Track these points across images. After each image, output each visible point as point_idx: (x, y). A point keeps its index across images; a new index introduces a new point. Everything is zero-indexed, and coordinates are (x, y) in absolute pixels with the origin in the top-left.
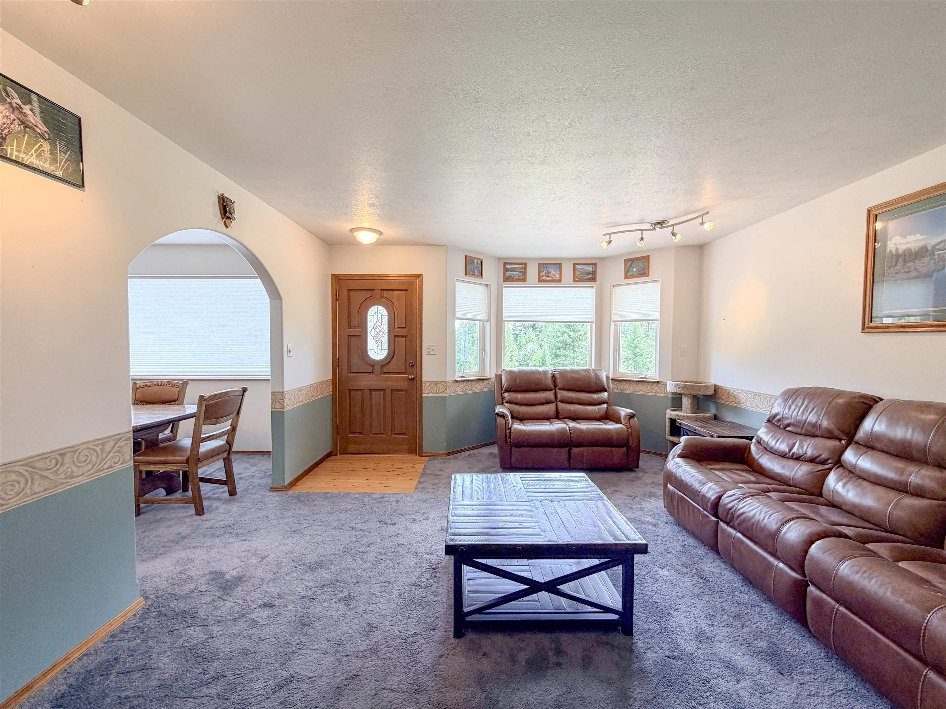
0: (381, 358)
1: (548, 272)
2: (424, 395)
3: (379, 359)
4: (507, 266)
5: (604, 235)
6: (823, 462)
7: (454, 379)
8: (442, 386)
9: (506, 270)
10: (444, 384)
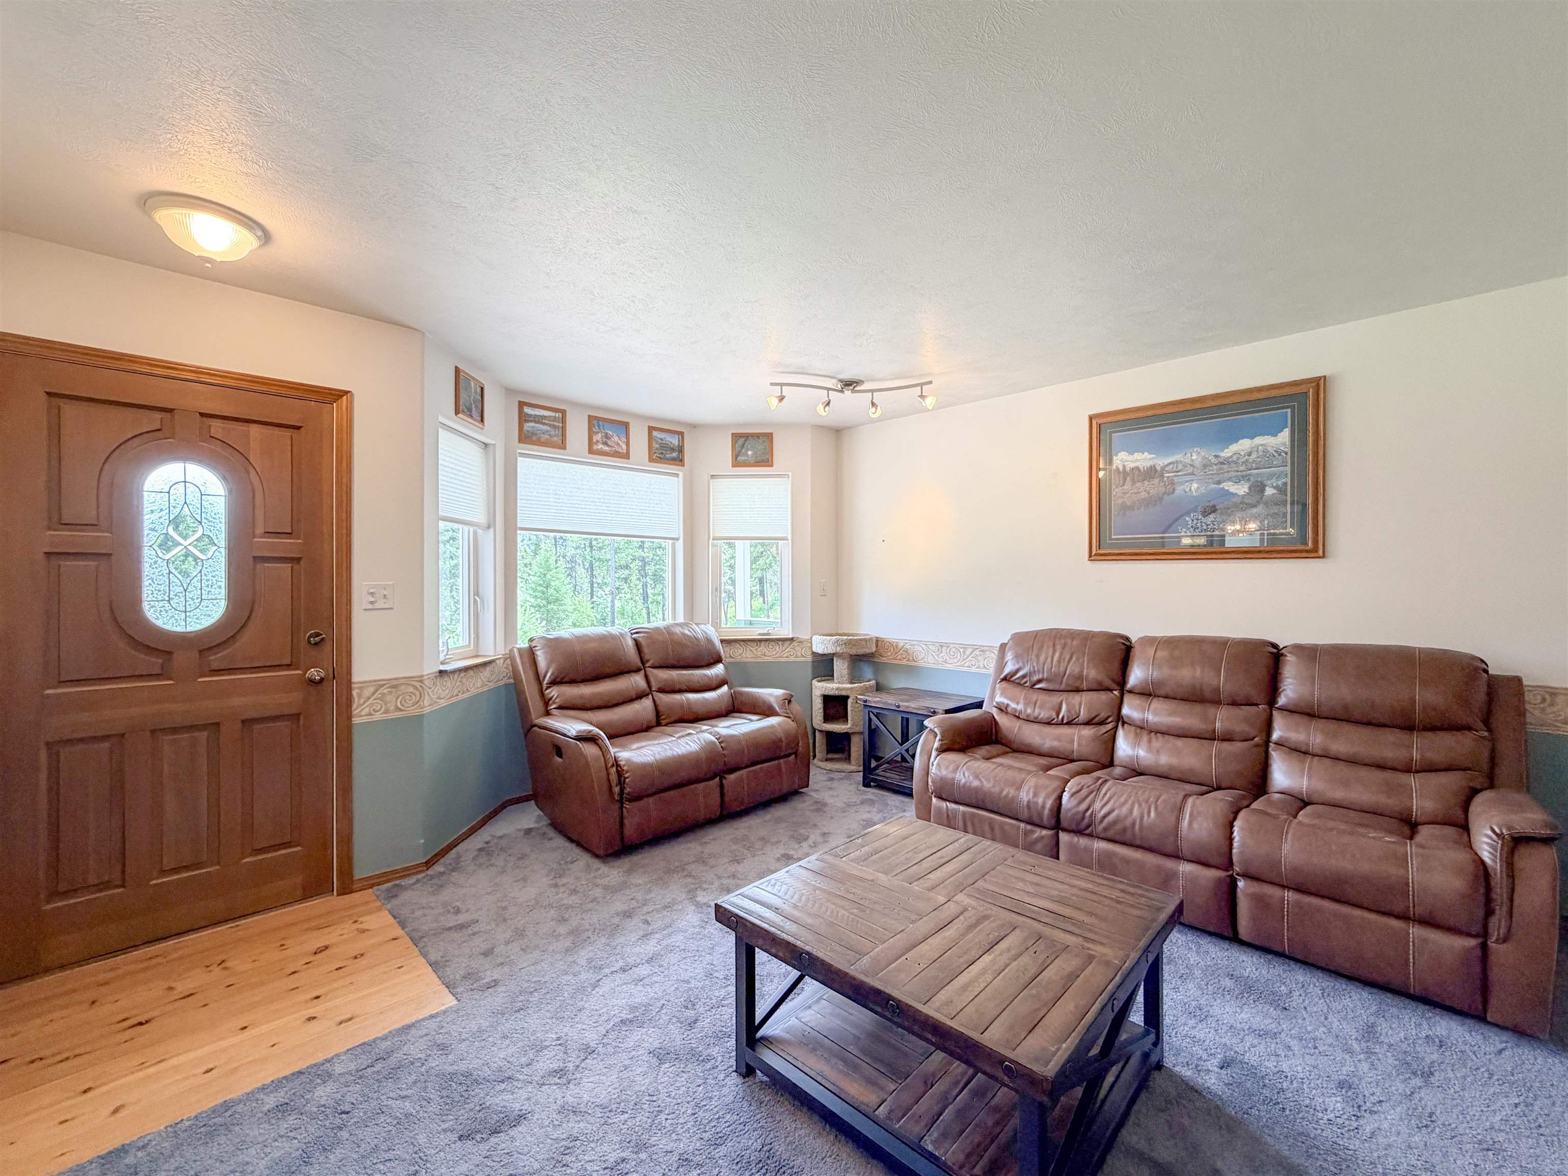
0: (203, 628)
1: (607, 436)
2: (356, 720)
3: (193, 629)
4: (527, 410)
5: (772, 384)
6: (1102, 723)
7: (437, 670)
8: (411, 689)
9: (523, 418)
10: (418, 684)
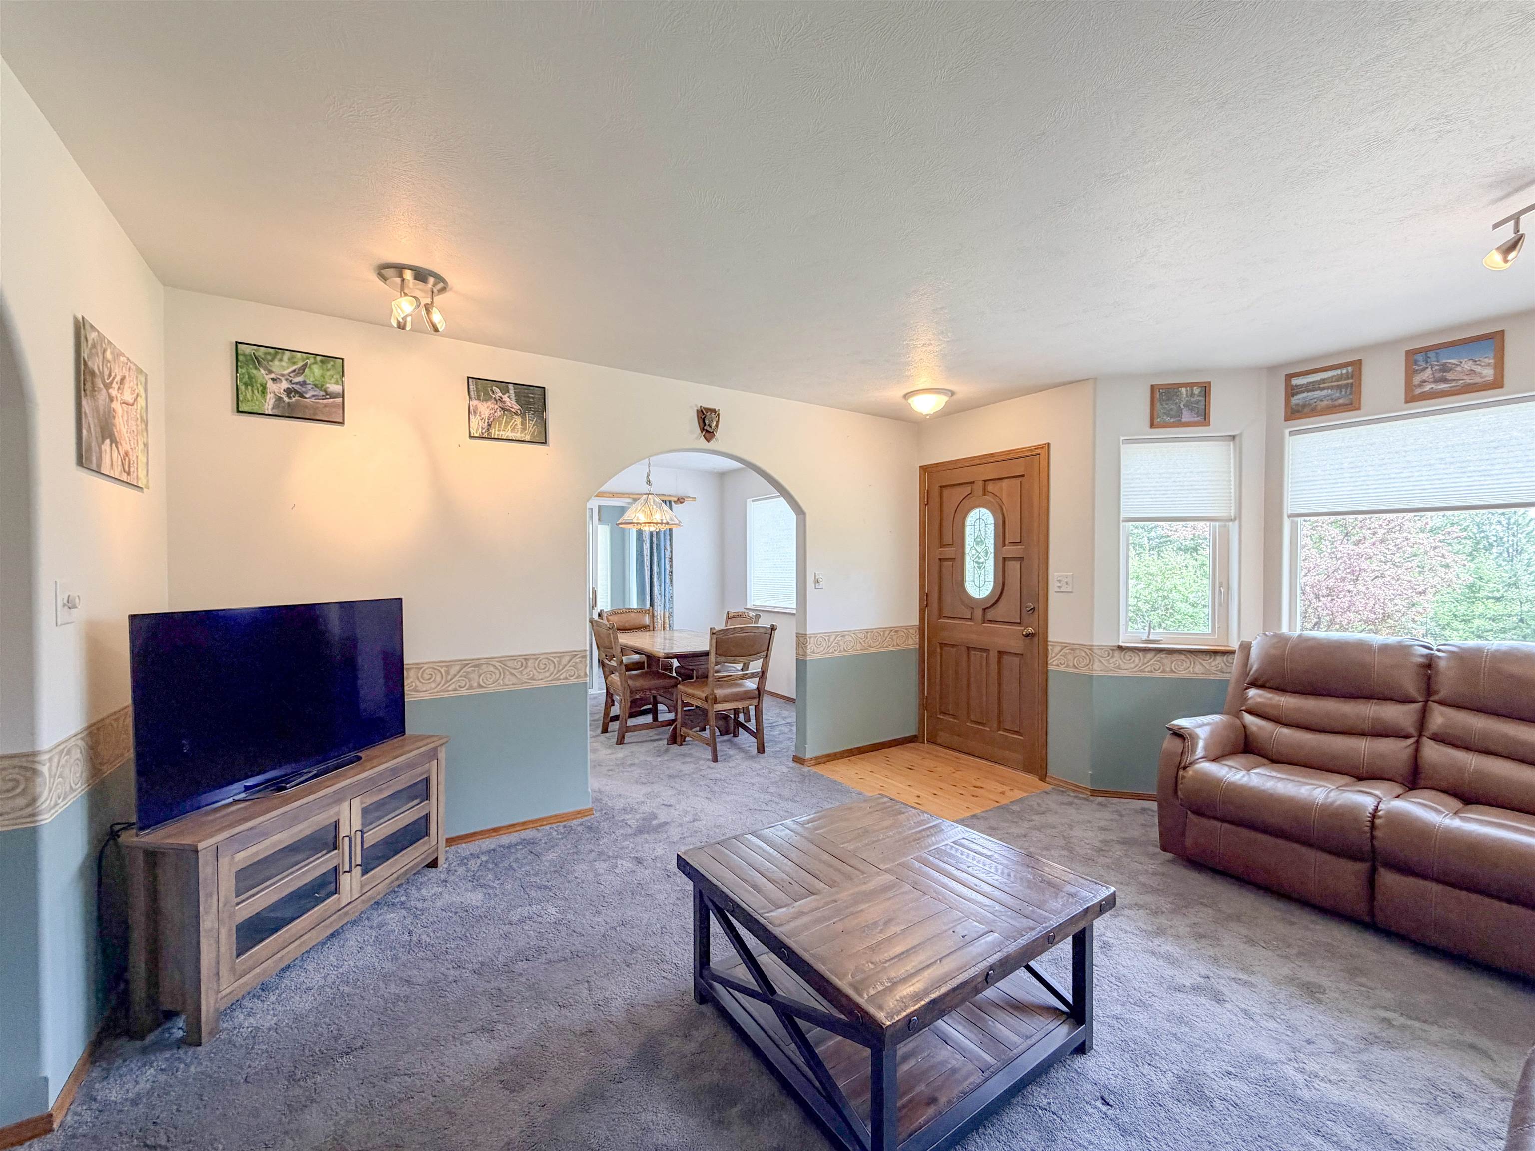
0: (984, 596)
1: (1445, 368)
2: (1050, 668)
3: (981, 597)
4: (1295, 381)
5: (1495, 226)
7: (1117, 645)
9: (1291, 391)
10: (1088, 652)
